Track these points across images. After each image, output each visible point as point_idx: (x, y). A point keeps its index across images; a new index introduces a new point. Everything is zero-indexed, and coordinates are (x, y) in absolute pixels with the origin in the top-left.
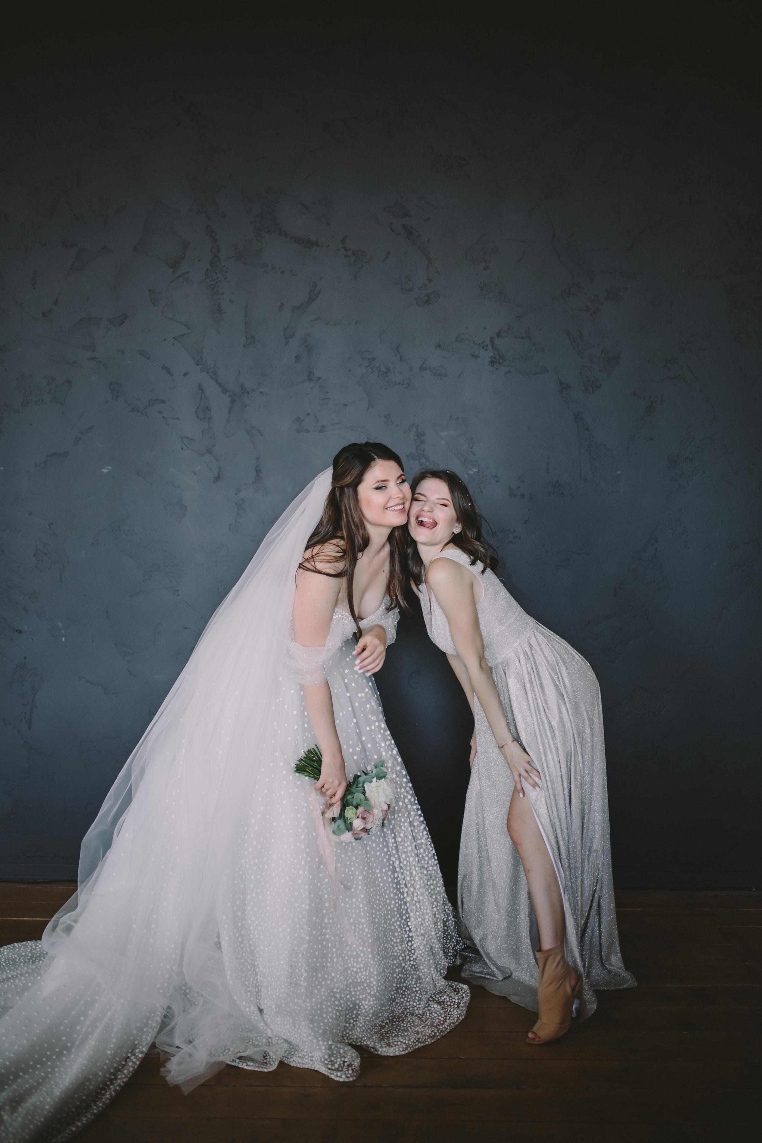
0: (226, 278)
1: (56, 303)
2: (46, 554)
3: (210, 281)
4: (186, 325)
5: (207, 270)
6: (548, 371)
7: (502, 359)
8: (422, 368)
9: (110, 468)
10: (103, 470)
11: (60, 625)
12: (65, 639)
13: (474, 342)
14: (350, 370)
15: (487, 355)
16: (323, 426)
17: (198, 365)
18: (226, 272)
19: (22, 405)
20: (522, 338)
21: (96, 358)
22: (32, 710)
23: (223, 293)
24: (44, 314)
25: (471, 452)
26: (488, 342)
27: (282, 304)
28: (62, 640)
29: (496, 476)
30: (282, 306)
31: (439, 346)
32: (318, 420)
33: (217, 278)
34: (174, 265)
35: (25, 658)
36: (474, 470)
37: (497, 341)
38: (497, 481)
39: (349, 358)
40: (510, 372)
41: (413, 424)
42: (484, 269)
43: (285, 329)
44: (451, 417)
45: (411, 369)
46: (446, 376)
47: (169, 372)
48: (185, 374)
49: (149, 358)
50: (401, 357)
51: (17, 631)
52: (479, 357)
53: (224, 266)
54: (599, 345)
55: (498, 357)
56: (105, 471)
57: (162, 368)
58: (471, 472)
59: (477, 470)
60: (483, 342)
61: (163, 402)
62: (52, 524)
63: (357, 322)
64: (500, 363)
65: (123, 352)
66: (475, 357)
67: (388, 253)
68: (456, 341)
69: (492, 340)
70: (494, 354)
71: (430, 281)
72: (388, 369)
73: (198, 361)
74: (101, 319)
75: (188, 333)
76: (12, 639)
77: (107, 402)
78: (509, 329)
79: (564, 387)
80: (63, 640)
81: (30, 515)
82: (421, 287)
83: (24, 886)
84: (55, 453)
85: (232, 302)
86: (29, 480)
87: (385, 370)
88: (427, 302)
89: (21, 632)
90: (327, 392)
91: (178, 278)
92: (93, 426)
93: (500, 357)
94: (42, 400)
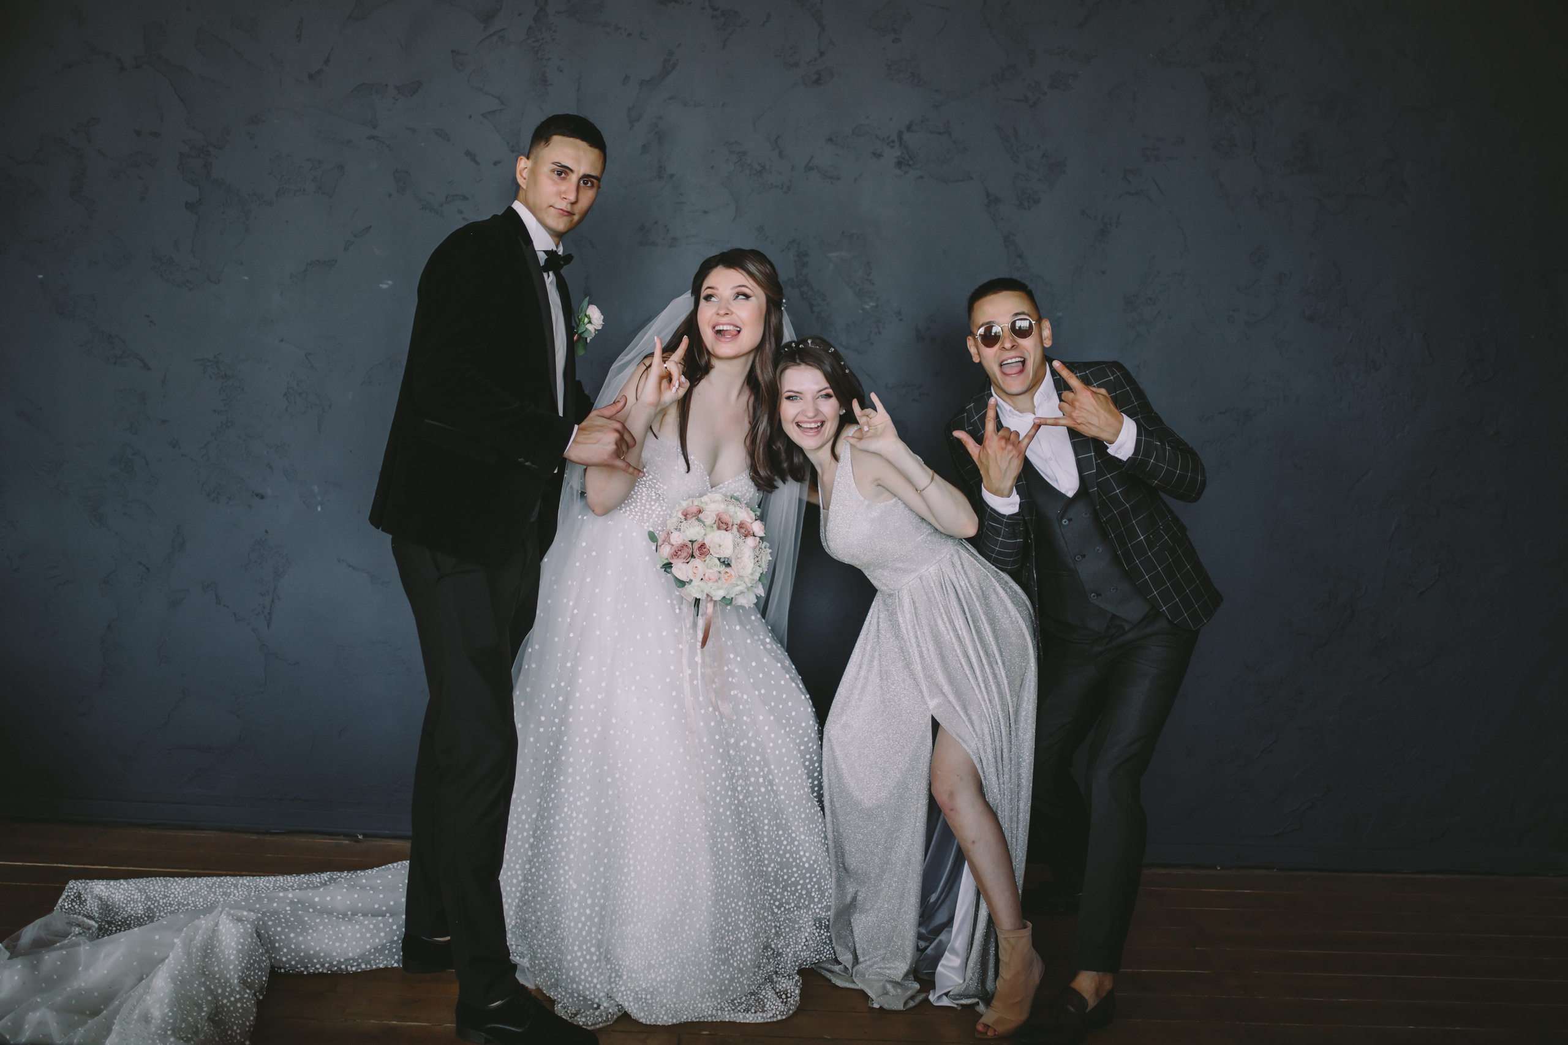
0: (554, 39)
1: (327, 62)
2: (300, 394)
3: (533, 42)
4: (499, 98)
5: (530, 28)
6: (972, 178)
7: (912, 159)
8: (808, 168)
9: (390, 282)
10: (381, 285)
11: (316, 489)
12: (322, 509)
13: (877, 137)
14: (712, 167)
15: (892, 154)
16: (675, 239)
17: (513, 151)
18: (555, 31)
19: (277, 196)
20: (940, 134)
21: (377, 137)
22: (273, 601)
23: (549, 59)
24: (311, 76)
25: (867, 280)
26: (894, 137)
27: (626, 75)
28: (317, 509)
29: (899, 313)
30: (626, 79)
31: (830, 140)
32: (668, 230)
33: (543, 39)
34: (487, 18)
35: (267, 532)
36: (871, 304)
37: (906, 136)
38: (901, 320)
39: (713, 151)
40: (922, 177)
41: (794, 241)
42: (894, 41)
43: (629, 109)
44: (843, 232)
45: (793, 169)
46: (839, 179)
47: (474, 160)
48: (496, 164)
49: (448, 140)
50: (780, 153)
51: (257, 495)
52: (883, 156)
53: (553, 23)
54: (1039, 146)
55: (907, 157)
56: (384, 286)
57: (465, 153)
58: (867, 307)
59: (874, 304)
60: (889, 137)
61: (465, 198)
62: (310, 354)
63: (724, 104)
64: (909, 165)
65: (414, 131)
66: (878, 155)
67: (769, 16)
68: (853, 134)
69: (900, 134)
70: (903, 154)
71: (822, 54)
72: (763, 167)
73: (513, 147)
74: (386, 85)
75: (501, 110)
76: (250, 506)
77: (390, 196)
78: (922, 121)
79: (992, 201)
80: (319, 509)
81: (282, 341)
82: (810, 62)
83: (255, 837)
84: (319, 261)
85: (561, 71)
86: (281, 294)
87: (759, 168)
88: (818, 82)
89: (262, 497)
90: (681, 194)
91: (491, 35)
92: (371, 227)
93: (910, 157)
94: (304, 190)
